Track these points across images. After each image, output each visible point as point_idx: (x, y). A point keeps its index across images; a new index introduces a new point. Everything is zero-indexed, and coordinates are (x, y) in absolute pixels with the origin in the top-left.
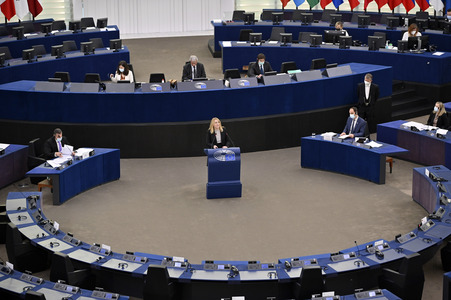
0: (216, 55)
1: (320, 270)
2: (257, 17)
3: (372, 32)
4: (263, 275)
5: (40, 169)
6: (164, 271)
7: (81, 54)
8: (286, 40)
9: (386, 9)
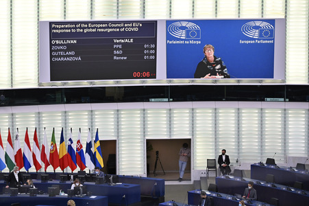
3: (50, 185)
9: (59, 170)
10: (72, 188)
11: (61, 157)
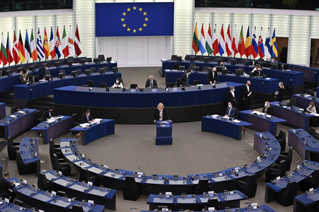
0: (163, 76)
1: (207, 181)
2: (183, 59)
3: (237, 67)
4: (180, 183)
5: (77, 128)
6: (133, 179)
7: (98, 74)
8: (197, 70)
9: (244, 57)
10: (253, 71)
11: (246, 47)
